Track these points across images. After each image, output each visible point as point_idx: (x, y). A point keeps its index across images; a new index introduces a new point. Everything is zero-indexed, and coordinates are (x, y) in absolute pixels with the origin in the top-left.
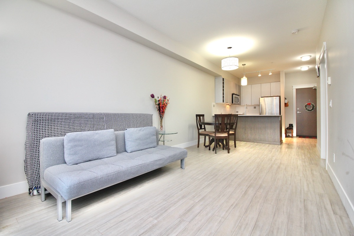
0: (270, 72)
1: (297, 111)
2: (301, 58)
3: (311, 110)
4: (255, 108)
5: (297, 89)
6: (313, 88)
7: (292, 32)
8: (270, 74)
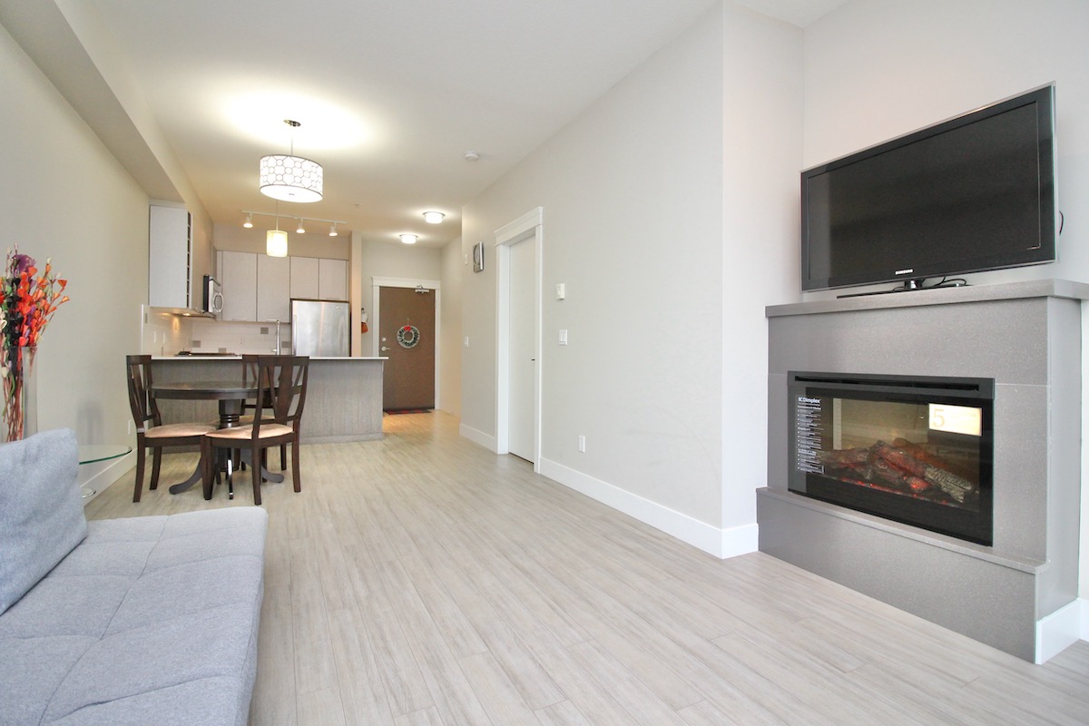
0: (333, 228)
1: (381, 344)
2: (424, 214)
3: (412, 344)
4: (264, 331)
5: (382, 288)
6: (415, 289)
7: (467, 156)
8: (333, 234)
